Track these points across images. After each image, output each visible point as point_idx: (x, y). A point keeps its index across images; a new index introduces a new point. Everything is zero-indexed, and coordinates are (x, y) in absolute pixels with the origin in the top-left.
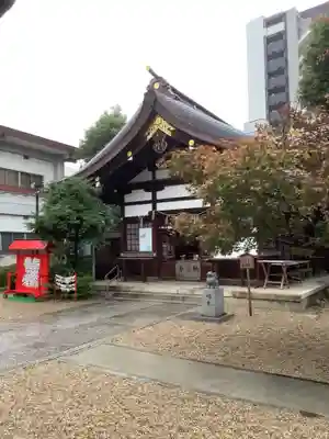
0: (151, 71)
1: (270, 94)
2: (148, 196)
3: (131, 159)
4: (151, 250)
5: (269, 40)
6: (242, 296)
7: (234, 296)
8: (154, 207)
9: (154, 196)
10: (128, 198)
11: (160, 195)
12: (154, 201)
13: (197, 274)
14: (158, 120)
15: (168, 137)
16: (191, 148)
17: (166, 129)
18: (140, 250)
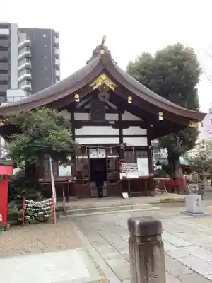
3: (78, 100)
4: (70, 174)
11: (78, 132)
14: (103, 76)
15: (110, 90)
16: (129, 102)
17: (111, 85)
18: (60, 175)
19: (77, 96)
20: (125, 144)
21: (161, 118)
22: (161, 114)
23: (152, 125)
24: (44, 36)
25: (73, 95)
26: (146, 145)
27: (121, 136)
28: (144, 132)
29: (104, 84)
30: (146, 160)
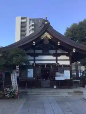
0: (46, 18)
1: (21, 36)
2: (32, 58)
3: (34, 44)
4: (33, 77)
5: (22, 23)
8: (35, 62)
9: (34, 58)
11: (37, 58)
12: (34, 60)
13: (49, 85)
14: (46, 33)
16: (58, 44)
17: (50, 37)
18: (28, 77)
19: (34, 42)
20: (58, 64)
21: (74, 51)
22: (74, 49)
23: (71, 55)
24: (39, 21)
26: (69, 64)
27: (57, 60)
28: (68, 58)
29: (46, 37)
30: (69, 72)
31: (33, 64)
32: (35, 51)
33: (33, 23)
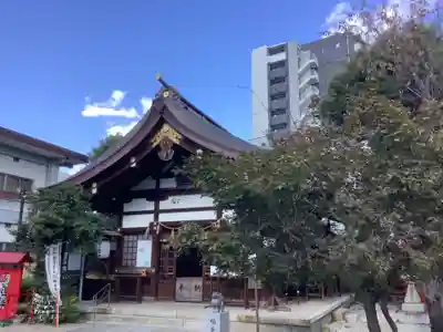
1: (272, 115)
2: (151, 206)
3: (134, 165)
4: (150, 266)
5: (272, 66)
6: (248, 320)
7: (240, 320)
9: (157, 206)
10: (127, 208)
11: (164, 205)
12: (157, 212)
13: (199, 295)
14: (166, 128)
15: (175, 145)
17: (175, 138)
18: (138, 265)
19: (133, 160)
24: (338, 46)
25: (126, 159)
29: (166, 139)
31: (151, 224)
32: (158, 184)
33: (311, 58)
